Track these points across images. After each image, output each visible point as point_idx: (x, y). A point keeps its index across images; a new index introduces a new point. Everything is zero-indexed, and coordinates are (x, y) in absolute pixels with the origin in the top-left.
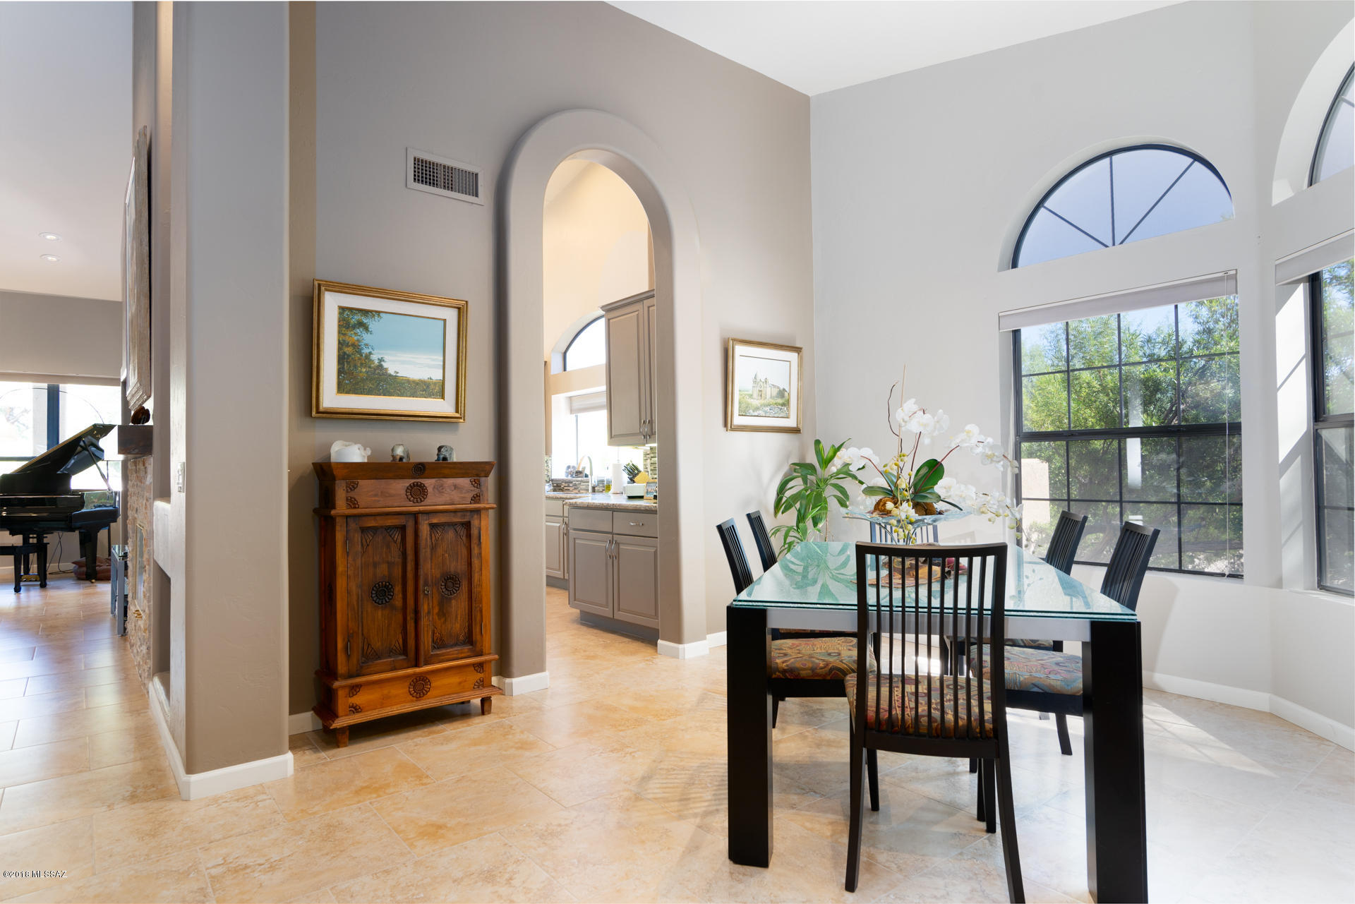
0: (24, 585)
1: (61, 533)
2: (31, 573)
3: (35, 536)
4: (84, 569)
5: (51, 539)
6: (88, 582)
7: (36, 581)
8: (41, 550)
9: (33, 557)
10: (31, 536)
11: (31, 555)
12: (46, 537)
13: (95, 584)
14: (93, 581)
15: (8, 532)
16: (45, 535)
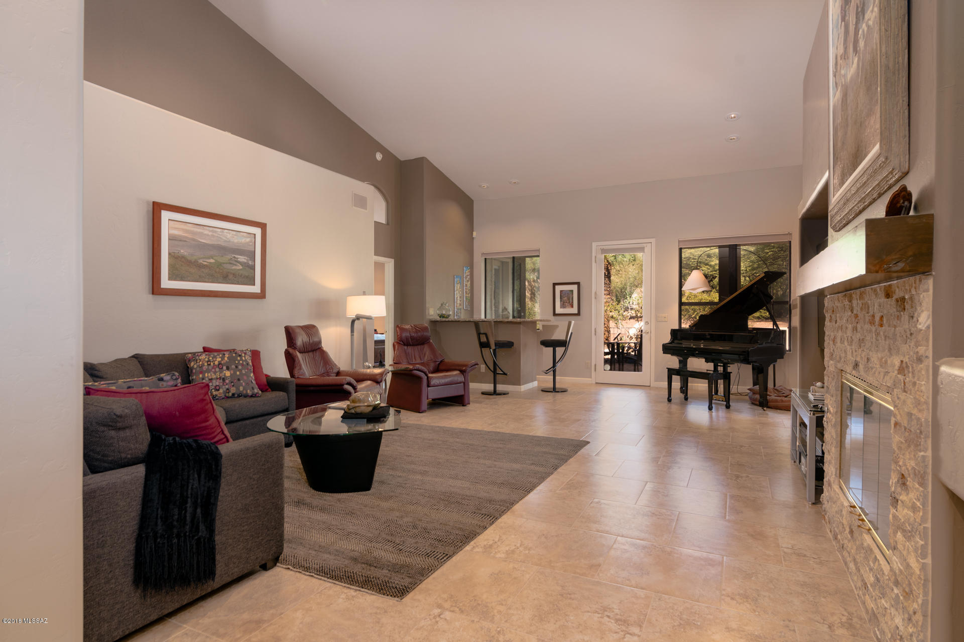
0: (715, 403)
1: (739, 364)
2: (719, 394)
3: (722, 365)
4: (758, 396)
5: (732, 368)
6: (761, 408)
7: (722, 401)
8: (726, 376)
9: (721, 383)
10: (719, 364)
11: (719, 381)
12: (730, 366)
13: (767, 412)
14: (765, 409)
15: (704, 360)
16: (729, 365)
